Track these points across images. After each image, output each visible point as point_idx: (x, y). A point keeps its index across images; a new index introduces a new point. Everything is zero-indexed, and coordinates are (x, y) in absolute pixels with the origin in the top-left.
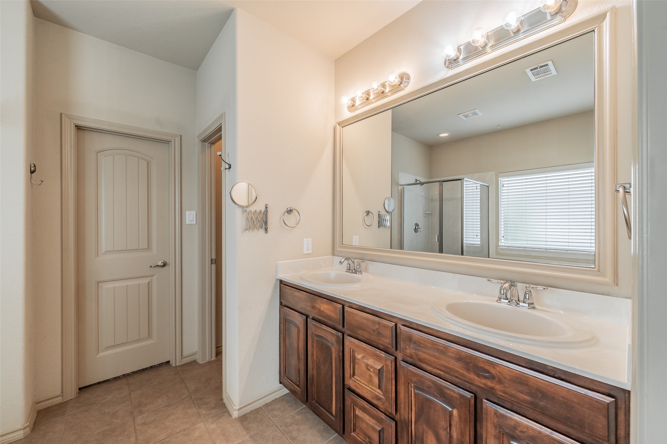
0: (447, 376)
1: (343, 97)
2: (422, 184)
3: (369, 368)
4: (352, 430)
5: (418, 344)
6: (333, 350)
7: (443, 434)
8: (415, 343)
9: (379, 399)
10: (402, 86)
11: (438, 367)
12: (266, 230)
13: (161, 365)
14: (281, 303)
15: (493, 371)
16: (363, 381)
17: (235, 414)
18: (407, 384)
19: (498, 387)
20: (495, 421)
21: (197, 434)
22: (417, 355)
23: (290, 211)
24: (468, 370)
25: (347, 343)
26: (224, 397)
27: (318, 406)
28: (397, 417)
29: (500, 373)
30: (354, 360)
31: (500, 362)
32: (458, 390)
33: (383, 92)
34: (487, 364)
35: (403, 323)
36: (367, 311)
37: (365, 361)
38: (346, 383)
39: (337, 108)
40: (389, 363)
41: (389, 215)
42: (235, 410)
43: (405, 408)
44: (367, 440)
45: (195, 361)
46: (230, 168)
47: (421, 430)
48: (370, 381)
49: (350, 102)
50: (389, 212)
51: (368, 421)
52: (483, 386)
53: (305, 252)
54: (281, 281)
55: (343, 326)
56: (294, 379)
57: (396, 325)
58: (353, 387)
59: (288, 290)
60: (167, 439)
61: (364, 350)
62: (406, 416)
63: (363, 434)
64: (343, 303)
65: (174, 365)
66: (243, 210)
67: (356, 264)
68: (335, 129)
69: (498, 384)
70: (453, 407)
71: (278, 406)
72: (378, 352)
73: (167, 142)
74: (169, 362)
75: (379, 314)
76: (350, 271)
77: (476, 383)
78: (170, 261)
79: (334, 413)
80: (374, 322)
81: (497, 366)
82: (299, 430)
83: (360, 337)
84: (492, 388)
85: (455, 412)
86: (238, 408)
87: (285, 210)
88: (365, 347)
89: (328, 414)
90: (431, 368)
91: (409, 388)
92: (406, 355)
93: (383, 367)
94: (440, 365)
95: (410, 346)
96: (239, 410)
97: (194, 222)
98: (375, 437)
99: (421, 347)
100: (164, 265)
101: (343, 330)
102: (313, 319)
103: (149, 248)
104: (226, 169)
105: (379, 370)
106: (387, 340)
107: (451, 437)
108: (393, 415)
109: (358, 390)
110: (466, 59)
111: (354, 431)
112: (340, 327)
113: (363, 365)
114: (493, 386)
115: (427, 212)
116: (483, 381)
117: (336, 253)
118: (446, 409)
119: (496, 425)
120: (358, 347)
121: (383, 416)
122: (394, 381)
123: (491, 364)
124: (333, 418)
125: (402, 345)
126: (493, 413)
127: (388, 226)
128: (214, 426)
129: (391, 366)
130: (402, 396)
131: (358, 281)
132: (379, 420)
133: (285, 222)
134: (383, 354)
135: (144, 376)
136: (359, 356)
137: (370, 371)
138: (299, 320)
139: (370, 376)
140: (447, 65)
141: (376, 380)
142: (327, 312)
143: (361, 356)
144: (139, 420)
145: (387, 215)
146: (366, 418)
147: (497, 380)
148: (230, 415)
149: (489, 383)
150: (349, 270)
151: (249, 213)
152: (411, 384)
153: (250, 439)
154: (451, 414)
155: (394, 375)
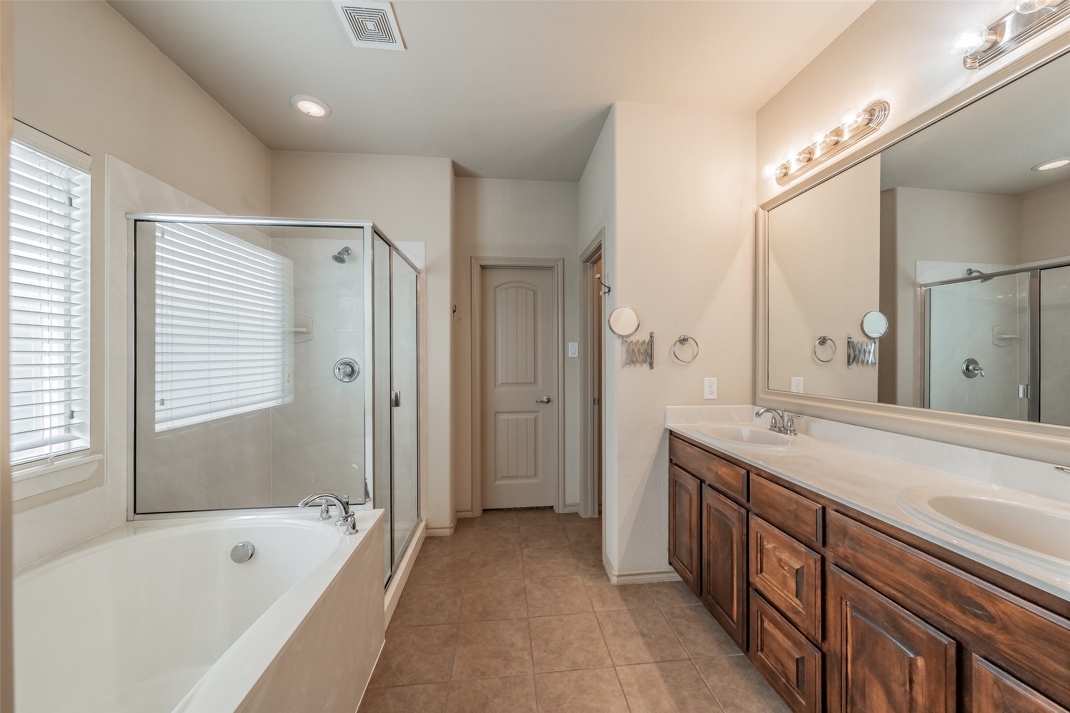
0: (908, 602)
1: (767, 166)
2: (985, 278)
3: (783, 564)
4: (759, 648)
5: (856, 541)
6: (735, 531)
7: (899, 691)
8: (851, 539)
9: (797, 613)
10: (871, 125)
11: (893, 584)
12: (651, 365)
13: (545, 508)
14: (671, 460)
15: (991, 609)
16: (775, 583)
17: (614, 580)
18: (839, 599)
19: (1000, 637)
20: (996, 695)
21: (574, 584)
22: (855, 558)
23: (683, 341)
24: (943, 597)
25: (752, 524)
26: (604, 559)
27: (714, 604)
28: (825, 647)
29: (1004, 613)
30: (761, 549)
31: (1007, 596)
32: (925, 626)
33: (837, 143)
34: (979, 594)
35: (835, 507)
36: (782, 483)
37: (778, 553)
38: (751, 580)
39: (760, 184)
40: (811, 562)
41: (873, 344)
42: (614, 575)
43: (836, 636)
44: (780, 667)
45: (577, 513)
46: (609, 291)
47: (861, 676)
48: (784, 584)
49: (779, 170)
50: (874, 338)
51: (781, 641)
52: (972, 630)
53: (707, 396)
54: (671, 433)
55: (748, 500)
56: (686, 563)
57: (824, 509)
58: (760, 587)
59: (679, 444)
60: (548, 578)
61: (776, 538)
62: (838, 649)
63: (774, 659)
64: (748, 468)
65: (557, 512)
66: (622, 340)
67: (786, 419)
68: (756, 215)
69: (1001, 632)
70: (918, 653)
71: (665, 591)
72: (796, 544)
73: (551, 268)
74: (552, 507)
75: (797, 489)
76: (776, 429)
77: (957, 622)
78: (554, 398)
79: (735, 619)
80: (790, 499)
81: (998, 600)
82: (689, 627)
83: (772, 519)
84: (988, 637)
85: (920, 662)
86: (617, 574)
87: (677, 338)
88: (778, 533)
89: (727, 618)
90: (881, 584)
91: (843, 606)
92: (839, 556)
93: (802, 567)
94: (890, 579)
95: (844, 542)
96: (618, 576)
97: (576, 355)
98: (792, 667)
99: (861, 546)
100: (549, 401)
101: (747, 505)
102: (710, 486)
103: (535, 382)
104: (605, 293)
105: (797, 570)
106: (810, 528)
107: (912, 701)
108: (818, 642)
109: (766, 594)
110: (1020, 38)
111: (762, 650)
112: (744, 501)
113: (774, 559)
114: (993, 635)
115: (1005, 336)
116: (973, 622)
117: (758, 402)
118: (904, 653)
119: (998, 703)
120: (767, 531)
121: (803, 640)
122: (819, 592)
123: (988, 596)
124: (733, 624)
125: (831, 539)
126: (990, 681)
127: (870, 362)
128: (591, 583)
129: (814, 568)
130: (832, 617)
131: (783, 443)
132: (797, 644)
133: (676, 354)
134: (803, 548)
135: (531, 515)
136: (769, 546)
137: (783, 568)
138: (691, 484)
139: (784, 576)
140: (969, 65)
141: (792, 584)
142: (726, 478)
143: (772, 546)
144: (526, 551)
145: (869, 344)
146: (780, 636)
147: (999, 625)
148: (609, 580)
149: (985, 629)
150: (774, 427)
151: (630, 344)
152: (846, 602)
153: (627, 611)
154: (912, 664)
155: (819, 582)
